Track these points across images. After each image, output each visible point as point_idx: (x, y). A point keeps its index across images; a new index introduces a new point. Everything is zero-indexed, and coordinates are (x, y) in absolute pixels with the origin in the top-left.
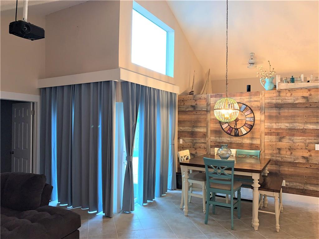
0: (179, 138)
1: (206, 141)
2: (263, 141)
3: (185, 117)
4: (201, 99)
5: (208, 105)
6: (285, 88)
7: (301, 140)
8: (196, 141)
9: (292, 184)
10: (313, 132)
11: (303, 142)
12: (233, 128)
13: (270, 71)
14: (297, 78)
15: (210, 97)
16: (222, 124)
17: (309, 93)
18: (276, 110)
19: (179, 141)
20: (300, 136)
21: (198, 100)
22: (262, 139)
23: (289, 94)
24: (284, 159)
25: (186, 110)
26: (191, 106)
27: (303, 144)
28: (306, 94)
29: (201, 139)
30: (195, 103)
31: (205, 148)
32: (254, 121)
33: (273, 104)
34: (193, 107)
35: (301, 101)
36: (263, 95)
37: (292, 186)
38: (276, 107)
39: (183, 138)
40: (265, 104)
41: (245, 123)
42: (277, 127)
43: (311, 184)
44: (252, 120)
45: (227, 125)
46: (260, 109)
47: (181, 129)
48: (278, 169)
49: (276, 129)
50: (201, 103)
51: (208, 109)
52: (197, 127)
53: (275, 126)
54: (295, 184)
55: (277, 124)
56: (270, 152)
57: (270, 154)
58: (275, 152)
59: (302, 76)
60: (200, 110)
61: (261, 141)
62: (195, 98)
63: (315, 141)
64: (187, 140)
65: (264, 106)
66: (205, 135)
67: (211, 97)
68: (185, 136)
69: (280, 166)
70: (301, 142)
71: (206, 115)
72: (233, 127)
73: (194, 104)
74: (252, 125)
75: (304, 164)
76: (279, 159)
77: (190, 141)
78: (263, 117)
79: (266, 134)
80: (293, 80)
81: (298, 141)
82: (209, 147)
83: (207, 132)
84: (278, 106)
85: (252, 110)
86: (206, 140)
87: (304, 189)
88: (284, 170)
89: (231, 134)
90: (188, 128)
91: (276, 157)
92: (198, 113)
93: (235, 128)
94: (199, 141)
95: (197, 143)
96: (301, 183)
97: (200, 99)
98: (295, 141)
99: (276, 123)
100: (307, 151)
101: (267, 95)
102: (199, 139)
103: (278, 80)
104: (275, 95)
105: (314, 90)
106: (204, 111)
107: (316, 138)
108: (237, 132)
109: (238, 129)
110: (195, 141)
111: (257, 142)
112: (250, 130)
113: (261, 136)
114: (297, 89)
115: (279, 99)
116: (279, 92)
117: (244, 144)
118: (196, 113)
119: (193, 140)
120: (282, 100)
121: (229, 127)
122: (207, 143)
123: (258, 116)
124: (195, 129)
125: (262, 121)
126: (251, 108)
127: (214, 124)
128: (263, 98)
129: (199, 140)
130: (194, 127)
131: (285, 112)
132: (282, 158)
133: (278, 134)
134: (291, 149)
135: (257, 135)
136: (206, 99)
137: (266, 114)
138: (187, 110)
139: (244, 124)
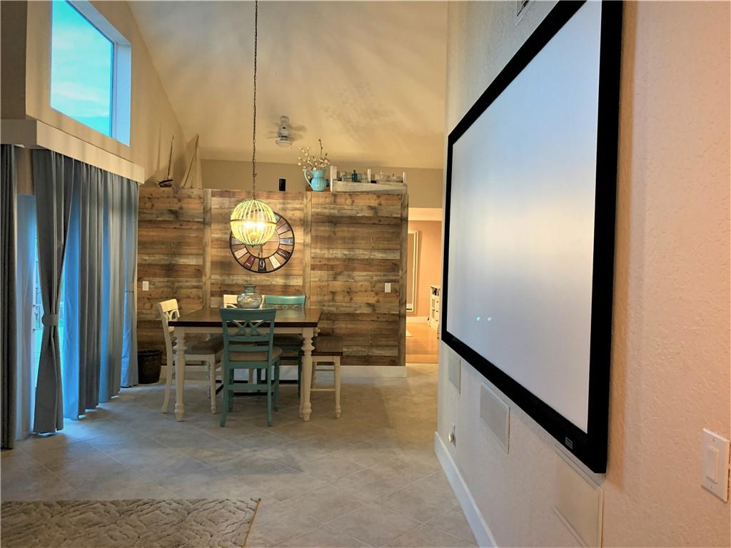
0: (140, 280)
1: (201, 284)
2: (307, 280)
3: (153, 234)
4: (191, 198)
5: (206, 210)
6: (344, 190)
7: (366, 277)
8: (180, 284)
9: (350, 350)
10: (382, 264)
11: (368, 281)
12: (256, 257)
13: (321, 158)
14: (361, 174)
15: (209, 196)
16: (234, 250)
17: (378, 201)
18: (329, 226)
19: (140, 286)
20: (365, 270)
21: (186, 200)
22: (306, 277)
23: (349, 201)
24: (341, 309)
25: (158, 219)
26: (170, 210)
27: (367, 284)
28: (374, 203)
29: (190, 279)
30: (179, 205)
31: (199, 298)
32: (294, 245)
33: (324, 215)
34: (175, 213)
35: (368, 213)
36: (309, 199)
37: (351, 353)
38: (330, 222)
39: (151, 279)
40: (312, 216)
41: (277, 248)
42: (330, 256)
43: (378, 346)
44: (289, 242)
45: (244, 251)
46: (304, 223)
47: (145, 260)
48: (330, 326)
49: (329, 259)
50: (192, 206)
51: (207, 220)
52: (180, 255)
53: (327, 253)
54: (355, 348)
55: (331, 251)
56: (320, 298)
57: (319, 302)
58: (326, 298)
59: (369, 172)
60: (189, 221)
61: (304, 279)
62: (177, 196)
63: (385, 278)
64: (159, 282)
65: (309, 218)
66: (199, 272)
67: (213, 196)
68: (155, 275)
69: (334, 321)
70: (365, 280)
71: (202, 230)
72: (256, 255)
73: (175, 207)
74: (290, 252)
75: (368, 315)
76: (333, 309)
77: (166, 284)
78: (308, 239)
79: (313, 268)
80: (355, 178)
81: (360, 278)
82: (209, 296)
83: (204, 266)
84: (333, 221)
85: (289, 225)
86: (202, 282)
87: (368, 356)
88: (340, 328)
89: (252, 269)
90: (162, 257)
91: (329, 306)
92: (183, 227)
93: (260, 257)
94: (188, 284)
95: (181, 287)
96: (364, 346)
97: (189, 197)
98: (357, 278)
99: (328, 249)
100: (373, 294)
101: (314, 201)
102: (188, 279)
103: (333, 176)
104: (328, 200)
105: (384, 197)
106: (198, 222)
107: (386, 273)
108: (262, 264)
109: (265, 258)
110: (176, 285)
111: (296, 282)
112: (285, 261)
113: (304, 271)
114: (362, 192)
115: (333, 209)
116: (335, 195)
117: (275, 286)
118: (179, 227)
119: (173, 283)
120: (339, 210)
121: (248, 255)
122: (204, 287)
123: (300, 236)
124: (177, 259)
125: (307, 245)
126: (289, 222)
127: (219, 250)
128: (309, 205)
129: (186, 281)
130: (174, 254)
131: (344, 231)
132: (337, 307)
133: (332, 268)
134: (349, 292)
135: (297, 270)
136: (202, 199)
137: (314, 233)
138: (160, 219)
139: (275, 251)
